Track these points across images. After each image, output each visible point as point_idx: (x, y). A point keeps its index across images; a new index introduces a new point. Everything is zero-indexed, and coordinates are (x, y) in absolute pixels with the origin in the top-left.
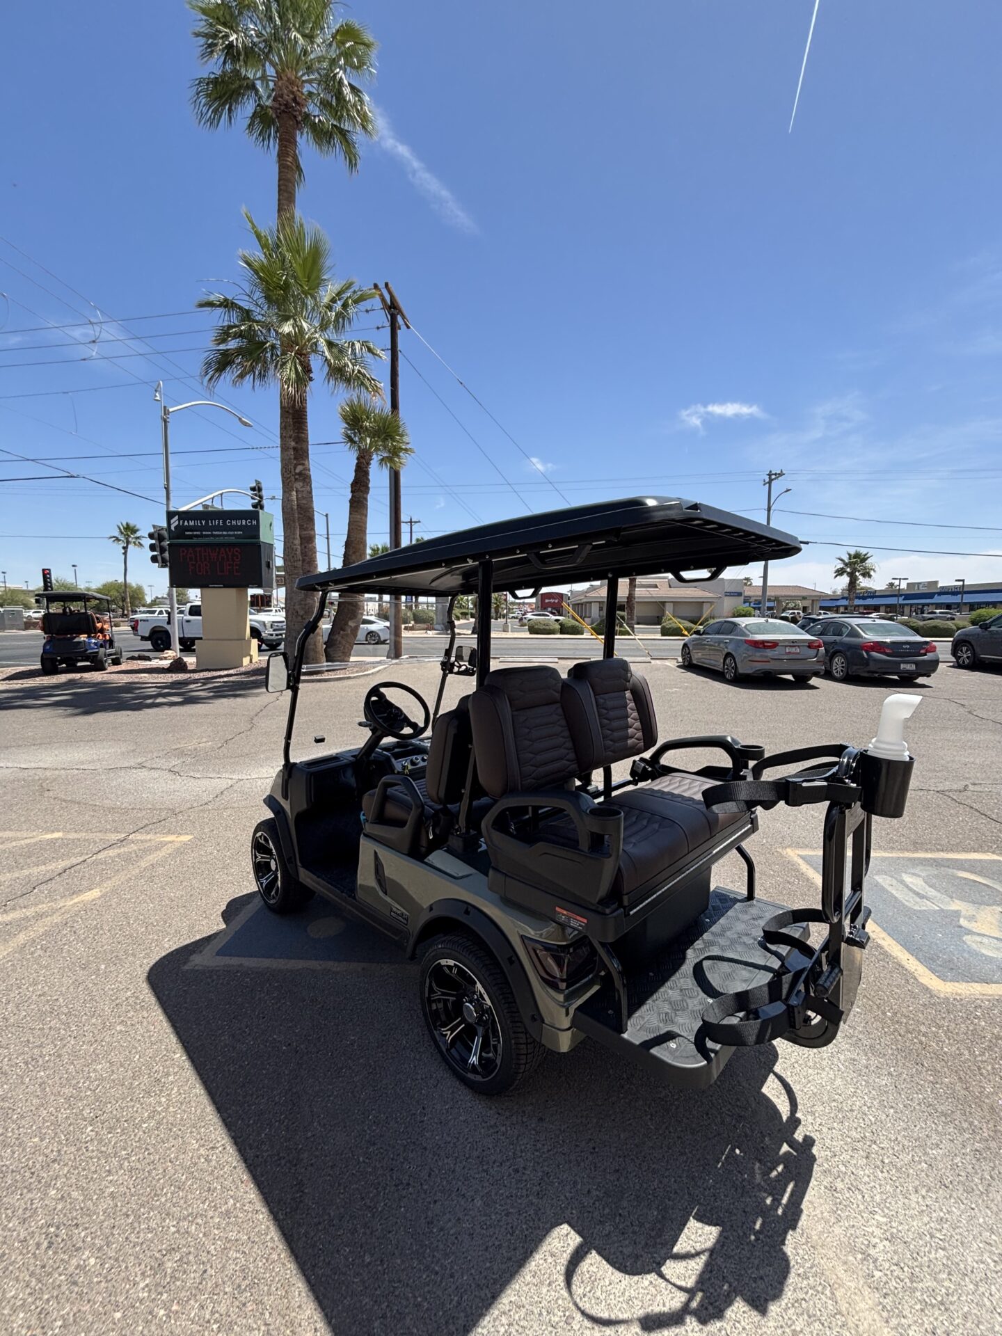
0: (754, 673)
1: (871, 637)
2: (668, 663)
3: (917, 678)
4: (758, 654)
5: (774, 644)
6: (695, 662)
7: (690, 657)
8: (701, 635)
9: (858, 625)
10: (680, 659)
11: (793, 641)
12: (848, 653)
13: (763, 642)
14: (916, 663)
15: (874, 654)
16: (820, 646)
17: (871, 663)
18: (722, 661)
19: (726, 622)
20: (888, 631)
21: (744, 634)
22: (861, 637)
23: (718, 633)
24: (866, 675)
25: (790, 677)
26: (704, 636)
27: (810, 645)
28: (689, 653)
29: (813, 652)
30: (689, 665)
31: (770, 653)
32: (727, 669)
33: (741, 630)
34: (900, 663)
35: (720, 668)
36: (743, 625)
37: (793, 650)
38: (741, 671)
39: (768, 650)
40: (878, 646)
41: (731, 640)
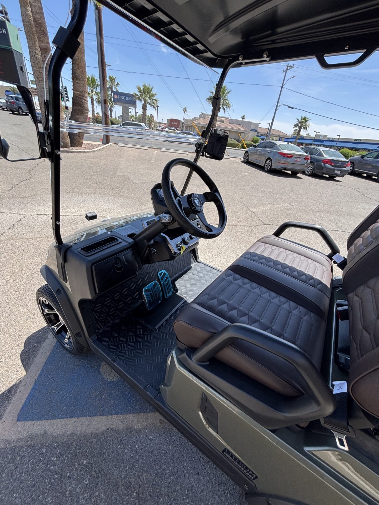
0: (279, 169)
1: (326, 157)
2: (236, 160)
3: (336, 177)
4: (283, 160)
5: (291, 156)
6: (250, 160)
7: (248, 158)
8: (256, 147)
9: (323, 151)
10: (242, 159)
11: (300, 155)
12: (316, 164)
13: (288, 154)
14: (341, 171)
15: (327, 165)
16: (308, 159)
17: (324, 169)
18: (265, 162)
19: (270, 142)
20: (334, 155)
21: (278, 149)
22: (323, 156)
23: (265, 147)
24: (320, 174)
25: (289, 172)
26: (257, 148)
27: (306, 159)
28: (248, 156)
29: (306, 161)
30: (247, 162)
31: (288, 160)
32: (267, 165)
33: (277, 147)
34: (335, 170)
35: (263, 165)
36: (278, 145)
37: (298, 160)
38: (273, 167)
39: (288, 158)
40: (330, 162)
41: (271, 151)
